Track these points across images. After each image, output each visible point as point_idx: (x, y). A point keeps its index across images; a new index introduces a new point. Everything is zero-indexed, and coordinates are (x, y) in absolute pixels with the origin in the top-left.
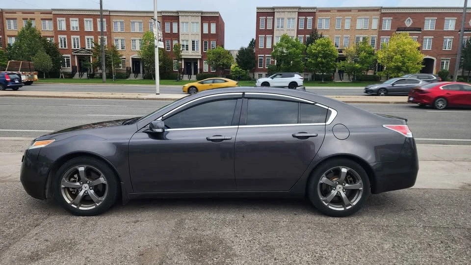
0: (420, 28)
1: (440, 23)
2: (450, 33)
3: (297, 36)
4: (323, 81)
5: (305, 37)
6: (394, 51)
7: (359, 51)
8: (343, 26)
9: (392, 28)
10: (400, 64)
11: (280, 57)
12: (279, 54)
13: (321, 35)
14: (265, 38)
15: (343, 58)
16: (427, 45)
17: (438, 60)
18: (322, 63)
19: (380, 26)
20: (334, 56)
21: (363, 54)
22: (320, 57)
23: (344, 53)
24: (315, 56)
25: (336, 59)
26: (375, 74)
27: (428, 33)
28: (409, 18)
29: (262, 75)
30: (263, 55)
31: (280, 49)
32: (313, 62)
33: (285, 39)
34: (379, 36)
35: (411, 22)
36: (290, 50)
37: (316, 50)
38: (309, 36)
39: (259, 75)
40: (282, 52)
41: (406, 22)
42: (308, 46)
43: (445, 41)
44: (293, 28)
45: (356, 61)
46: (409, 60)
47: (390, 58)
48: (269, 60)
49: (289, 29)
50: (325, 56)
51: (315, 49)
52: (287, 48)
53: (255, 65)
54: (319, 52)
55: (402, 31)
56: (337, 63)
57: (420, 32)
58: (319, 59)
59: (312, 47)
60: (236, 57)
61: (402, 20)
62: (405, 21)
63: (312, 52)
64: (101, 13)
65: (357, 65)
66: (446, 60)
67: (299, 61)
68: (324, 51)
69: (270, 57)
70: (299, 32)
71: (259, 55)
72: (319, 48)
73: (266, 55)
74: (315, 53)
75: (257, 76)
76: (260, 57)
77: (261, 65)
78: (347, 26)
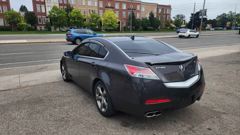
0: (114, 8)
1: (121, 6)
2: (124, 10)
3: (59, 7)
5: (63, 8)
6: (107, 17)
7: (93, 17)
8: (82, 4)
9: (103, 6)
10: (111, 24)
11: (54, 18)
12: (52, 16)
13: (72, 7)
14: (41, 7)
15: (85, 20)
16: (117, 15)
17: (122, 22)
18: (78, 22)
19: (98, 5)
20: (83, 19)
21: (95, 18)
22: (76, 19)
23: (85, 17)
24: (74, 18)
26: (99, 27)
27: (117, 10)
28: (109, 2)
29: (42, 27)
30: (41, 16)
31: (53, 13)
32: (73, 21)
33: (55, 8)
34: (98, 10)
35: (110, 4)
36: (60, 15)
37: (74, 15)
38: (66, 7)
39: (40, 27)
40: (55, 15)
41: (108, 4)
42: (68, 13)
43: (123, 13)
44: (56, 2)
46: (114, 22)
47: (106, 21)
48: (44, 20)
49: (54, 2)
50: (79, 18)
51: (73, 15)
52: (58, 13)
53: (37, 22)
54: (75, 16)
55: (108, 8)
56: (84, 22)
57: (114, 9)
58: (76, 20)
59: (71, 13)
61: (107, 3)
63: (72, 16)
65: (93, 23)
66: (124, 22)
67: (64, 21)
68: (77, 16)
69: (45, 17)
70: (60, 5)
71: (38, 16)
72: (75, 14)
73: (43, 16)
74: (73, 17)
75: (38, 28)
76: (39, 17)
77: (40, 22)
78: (84, 4)
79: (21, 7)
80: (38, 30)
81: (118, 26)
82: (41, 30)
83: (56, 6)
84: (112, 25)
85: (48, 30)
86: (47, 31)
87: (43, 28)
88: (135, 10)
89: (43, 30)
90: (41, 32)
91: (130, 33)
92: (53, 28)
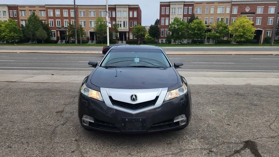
0: (254, 13)
1: (266, 9)
2: (271, 15)
3: (183, 18)
4: (198, 44)
5: (187, 19)
6: (238, 26)
7: (218, 26)
8: (210, 12)
9: (238, 12)
11: (174, 30)
12: (173, 28)
13: (197, 18)
14: (165, 19)
15: (209, 31)
16: (258, 22)
17: (265, 31)
18: (197, 33)
19: (231, 11)
20: (204, 30)
21: (221, 28)
22: (196, 30)
23: (210, 28)
24: (193, 29)
25: (206, 31)
26: (228, 39)
27: (259, 15)
28: (248, 7)
30: (164, 29)
31: (173, 26)
32: (192, 33)
33: (176, 20)
34: (230, 18)
35: (249, 9)
36: (179, 26)
38: (190, 18)
39: (161, 40)
40: (175, 27)
42: (189, 24)
43: (269, 20)
44: (181, 14)
45: (217, 32)
46: (247, 31)
47: (236, 30)
48: (165, 32)
49: (178, 14)
50: (199, 29)
52: (178, 25)
53: (159, 35)
54: (196, 27)
55: (244, 14)
56: (206, 34)
58: (196, 31)
60: (148, 30)
61: (244, 8)
62: (246, 8)
63: (191, 27)
64: (75, 7)
65: (217, 34)
66: (270, 31)
67: (184, 33)
68: (198, 27)
69: (167, 30)
70: (184, 16)
71: (161, 29)
72: (196, 25)
73: (165, 29)
74: (193, 27)
75: (160, 41)
77: (162, 35)
78: (212, 12)
79: (156, 21)
80: (159, 43)
81: (254, 37)
82: (162, 43)
83: (178, 18)
84: (243, 35)
85: (169, 43)
86: (167, 43)
87: (164, 40)
89: (164, 43)
91: (271, 46)
92: (173, 40)
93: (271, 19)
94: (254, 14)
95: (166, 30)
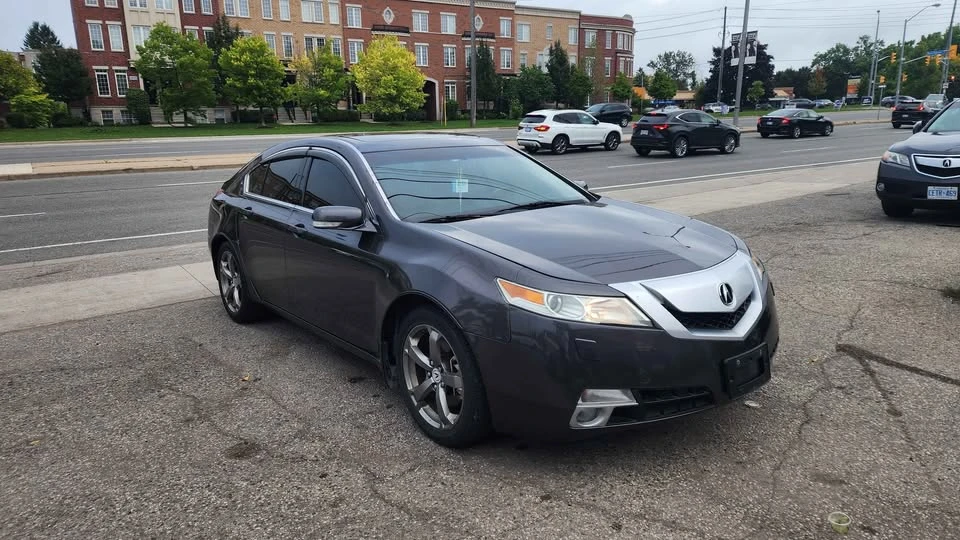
0: (408, 28)
1: (435, 22)
2: (449, 39)
3: (183, 27)
4: (264, 125)
5: (200, 32)
6: (379, 66)
7: (320, 65)
8: (276, 14)
9: (364, 23)
10: (394, 92)
11: (159, 72)
12: (152, 65)
13: (237, 29)
14: (105, 29)
15: (290, 79)
16: (421, 57)
17: (442, 83)
18: (258, 88)
19: (344, 18)
20: (278, 76)
21: (329, 72)
22: (252, 76)
23: (291, 68)
24: (241, 73)
25: (284, 80)
26: (349, 107)
27: (420, 37)
28: (388, 8)
29: (111, 112)
30: (107, 68)
31: (157, 55)
32: (238, 85)
33: (161, 33)
34: (345, 38)
35: (393, 16)
37: (240, 61)
38: (211, 29)
39: (103, 112)
40: (163, 62)
41: (384, 15)
42: (218, 53)
43: (445, 51)
44: (170, 10)
45: (318, 86)
46: (405, 84)
47: (376, 81)
48: (123, 81)
49: (160, 10)
50: (261, 74)
51: (237, 59)
52: (173, 54)
53: (91, 91)
54: (247, 65)
55: (388, 31)
56: (286, 88)
57: (408, 35)
58: (251, 81)
59: (229, 54)
61: (377, 12)
62: (381, 12)
63: (233, 64)
65: (322, 92)
66: (452, 83)
67: (204, 83)
68: (256, 62)
69: (124, 71)
70: (185, 19)
71: (94, 67)
72: (246, 57)
73: (114, 68)
74: (238, 66)
75: (97, 115)
76: (97, 71)
77: (104, 90)
78: (285, 15)
79: (32, 31)
80: (97, 125)
81: (425, 101)
82: (109, 123)
83: (165, 25)
84: (398, 96)
85: (139, 120)
86: (132, 125)
87: (117, 114)
88: (493, 38)
89: (118, 125)
90: (109, 129)
91: (471, 126)
92: (156, 113)
93: (449, 49)
94: (408, 32)
95: (117, 71)
